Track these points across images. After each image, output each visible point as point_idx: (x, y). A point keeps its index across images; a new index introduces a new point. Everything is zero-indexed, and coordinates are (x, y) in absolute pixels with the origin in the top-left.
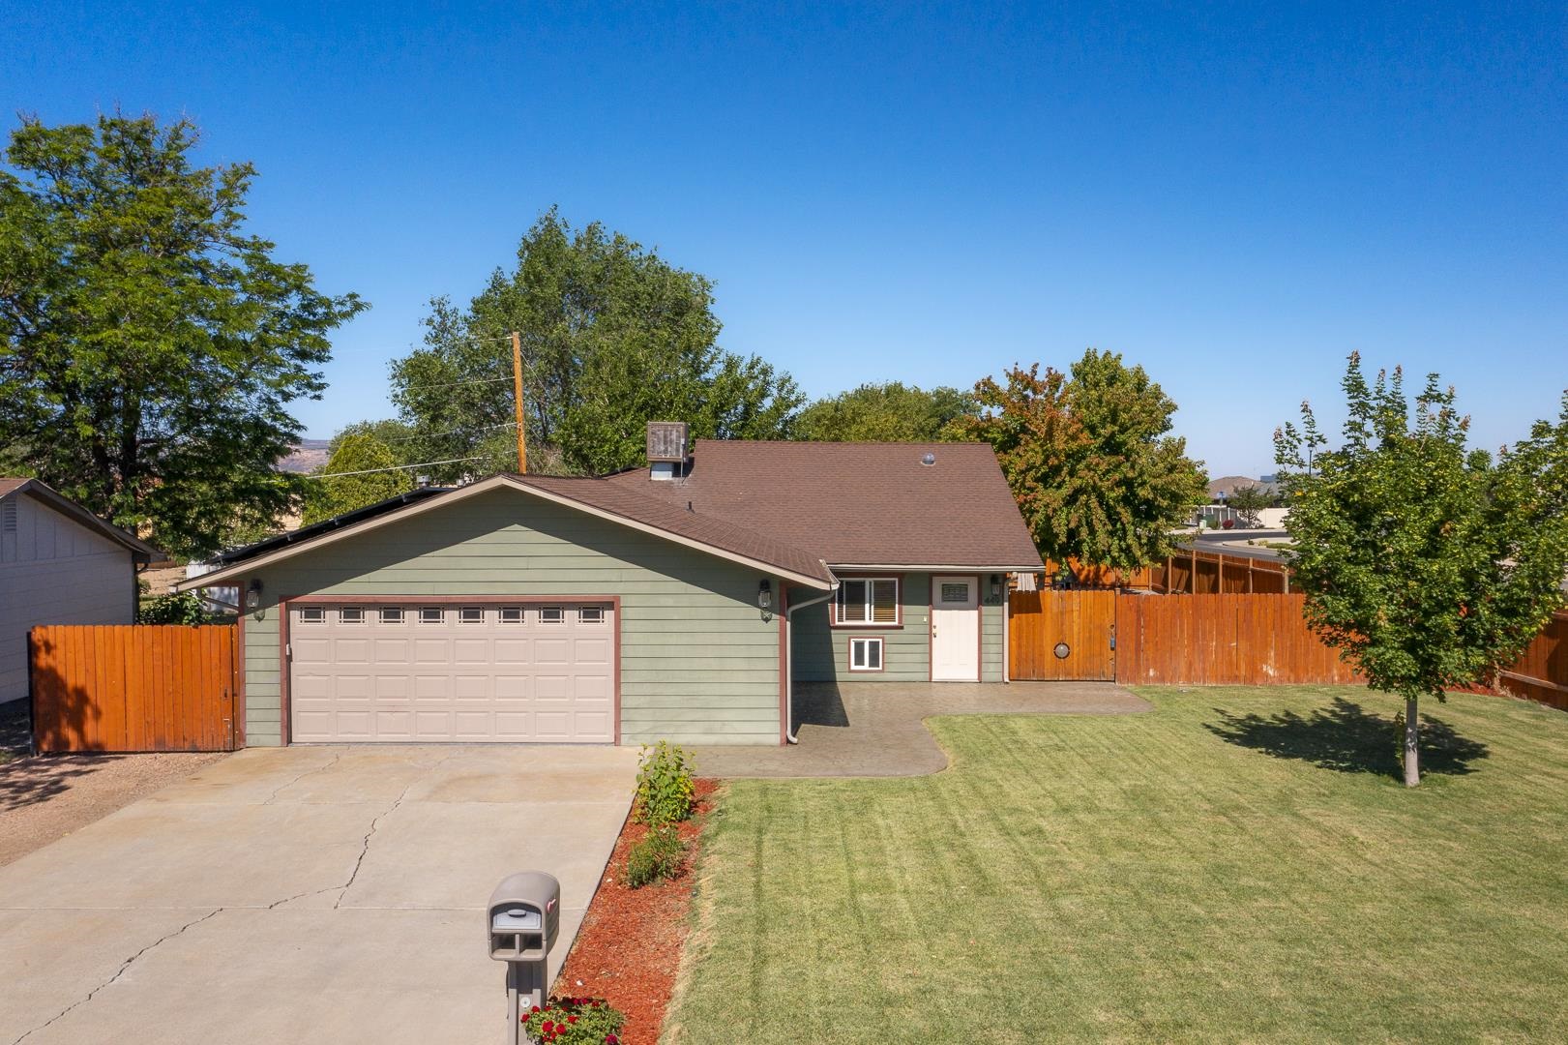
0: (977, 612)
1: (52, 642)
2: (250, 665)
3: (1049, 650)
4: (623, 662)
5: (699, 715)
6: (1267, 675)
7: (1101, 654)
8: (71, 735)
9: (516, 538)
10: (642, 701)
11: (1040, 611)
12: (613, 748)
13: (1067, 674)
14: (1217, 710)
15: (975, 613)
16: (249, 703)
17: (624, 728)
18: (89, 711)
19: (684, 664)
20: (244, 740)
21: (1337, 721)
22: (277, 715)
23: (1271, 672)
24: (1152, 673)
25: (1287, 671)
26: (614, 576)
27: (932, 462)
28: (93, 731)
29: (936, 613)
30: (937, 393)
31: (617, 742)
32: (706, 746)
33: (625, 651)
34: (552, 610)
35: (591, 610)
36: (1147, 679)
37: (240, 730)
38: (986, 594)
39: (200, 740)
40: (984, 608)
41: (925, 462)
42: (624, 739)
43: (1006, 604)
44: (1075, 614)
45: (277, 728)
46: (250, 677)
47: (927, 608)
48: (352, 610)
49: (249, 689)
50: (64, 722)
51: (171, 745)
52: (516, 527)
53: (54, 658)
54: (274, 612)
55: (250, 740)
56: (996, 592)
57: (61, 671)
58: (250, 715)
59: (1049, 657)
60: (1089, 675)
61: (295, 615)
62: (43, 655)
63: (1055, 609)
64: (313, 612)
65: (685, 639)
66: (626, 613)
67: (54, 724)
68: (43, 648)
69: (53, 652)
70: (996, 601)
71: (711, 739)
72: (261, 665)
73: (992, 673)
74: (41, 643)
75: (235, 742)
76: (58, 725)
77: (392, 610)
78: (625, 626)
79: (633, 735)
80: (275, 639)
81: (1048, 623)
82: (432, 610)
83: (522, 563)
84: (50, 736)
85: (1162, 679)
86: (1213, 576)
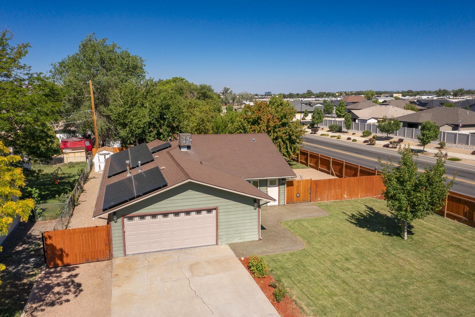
0: (278, 187)
1: (51, 236)
2: (113, 235)
3: (295, 195)
4: (219, 223)
5: (239, 235)
6: (345, 197)
7: (307, 195)
8: (59, 262)
9: (190, 193)
10: (224, 233)
11: (293, 186)
12: (216, 246)
13: (299, 201)
14: (343, 213)
15: (278, 188)
16: (114, 246)
17: (219, 241)
18: (64, 255)
19: (234, 223)
20: (113, 256)
21: (372, 215)
22: (122, 248)
23: (346, 197)
24: (319, 199)
25: (349, 196)
26: (216, 201)
27: (254, 141)
28: (66, 260)
29: (268, 188)
30: (201, 86)
31: (217, 244)
32: (241, 243)
33: (219, 221)
34: (199, 212)
35: (209, 211)
36: (318, 201)
37: (111, 254)
38: (281, 183)
39: (99, 258)
40: (280, 186)
41: (252, 141)
42: (219, 243)
43: (286, 185)
44: (301, 186)
45: (123, 252)
46: (113, 239)
47: (266, 187)
48: (142, 217)
49: (113, 242)
50: (57, 259)
51: (91, 260)
52: (190, 190)
53: (52, 240)
54: (120, 220)
55: (114, 256)
56: (284, 182)
57: (54, 244)
58: (114, 249)
59: (295, 197)
60: (304, 201)
61: (125, 220)
62: (48, 240)
63: (297, 185)
64: (131, 218)
65: (235, 216)
66: (219, 211)
67: (53, 259)
68: (48, 238)
69: (51, 239)
70: (283, 184)
71: (241, 241)
72: (117, 235)
73: (282, 203)
74: (47, 237)
75: (110, 257)
76: (55, 260)
77: (154, 216)
78: (219, 214)
79: (222, 242)
80: (121, 227)
81: (295, 189)
82: (165, 215)
83: (191, 200)
84: (52, 263)
85: (321, 200)
86: (306, 156)
